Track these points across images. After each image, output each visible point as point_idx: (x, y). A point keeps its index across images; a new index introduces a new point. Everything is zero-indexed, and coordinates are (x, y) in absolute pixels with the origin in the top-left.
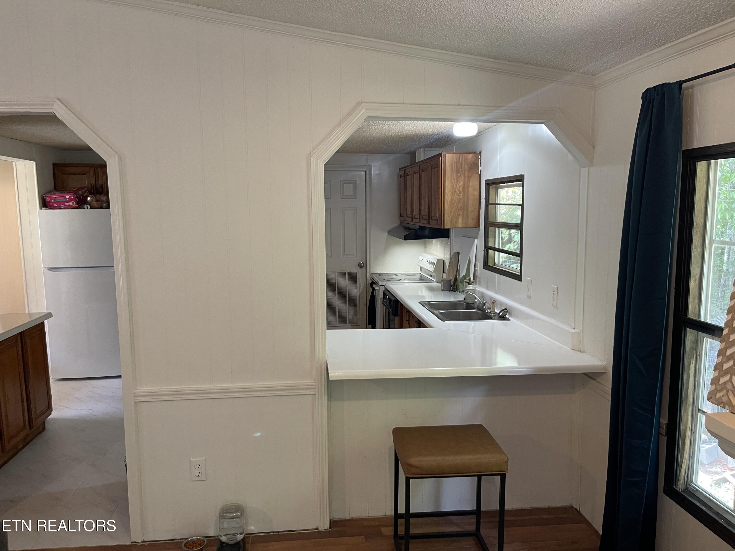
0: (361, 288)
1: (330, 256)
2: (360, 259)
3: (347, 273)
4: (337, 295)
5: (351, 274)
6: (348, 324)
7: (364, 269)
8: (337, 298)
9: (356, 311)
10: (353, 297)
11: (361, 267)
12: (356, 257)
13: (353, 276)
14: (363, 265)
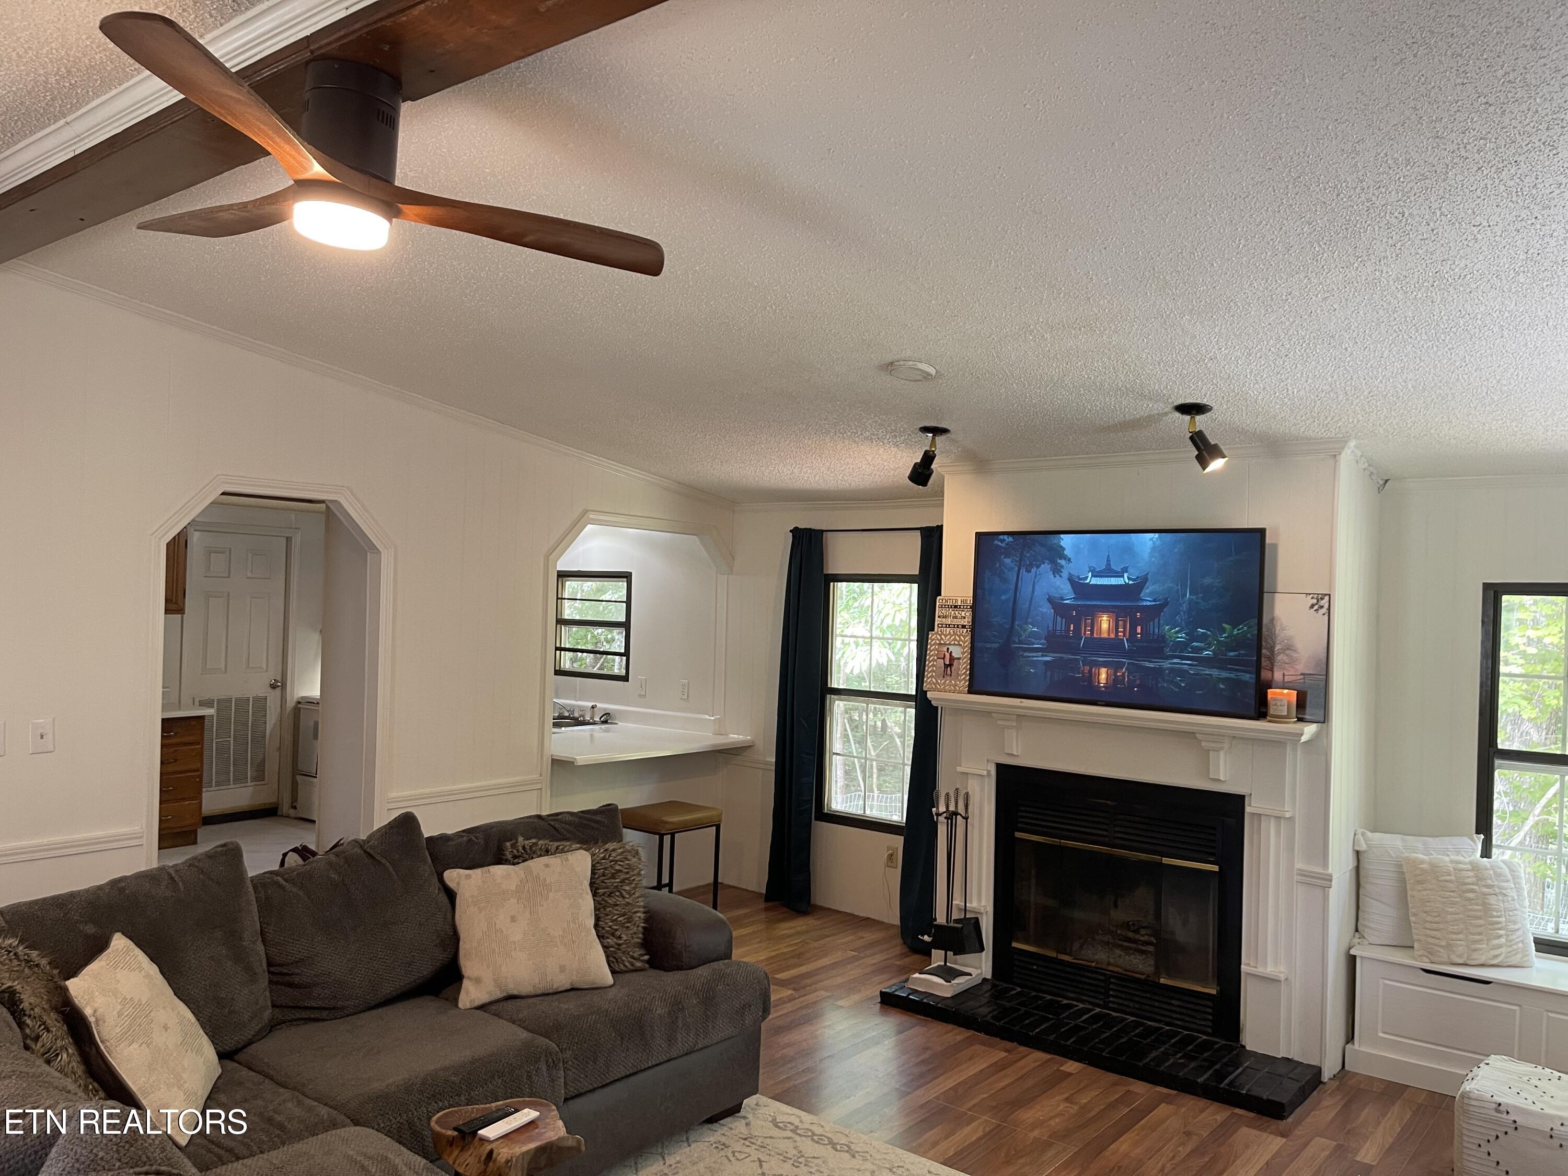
0: (273, 722)
1: (223, 669)
2: (273, 674)
3: (251, 699)
4: (232, 736)
5: (257, 700)
6: (249, 784)
7: (278, 690)
8: (232, 741)
9: (264, 761)
10: (259, 739)
11: (273, 687)
12: (267, 671)
13: (261, 703)
14: (279, 685)
